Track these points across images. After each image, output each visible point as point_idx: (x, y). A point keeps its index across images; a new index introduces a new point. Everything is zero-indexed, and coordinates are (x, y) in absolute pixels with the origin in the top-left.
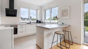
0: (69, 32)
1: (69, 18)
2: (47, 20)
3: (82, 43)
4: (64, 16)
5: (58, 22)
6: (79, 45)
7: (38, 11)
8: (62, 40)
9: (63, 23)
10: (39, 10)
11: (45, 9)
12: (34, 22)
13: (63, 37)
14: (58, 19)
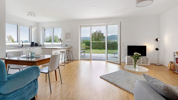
0: (71, 52)
1: (71, 40)
2: (46, 42)
3: (79, 59)
4: (67, 39)
5: (62, 44)
6: (78, 61)
7: (33, 30)
8: (66, 59)
9: (66, 45)
10: (34, 27)
11: (43, 28)
12: (26, 45)
13: (66, 56)
14: (62, 42)
